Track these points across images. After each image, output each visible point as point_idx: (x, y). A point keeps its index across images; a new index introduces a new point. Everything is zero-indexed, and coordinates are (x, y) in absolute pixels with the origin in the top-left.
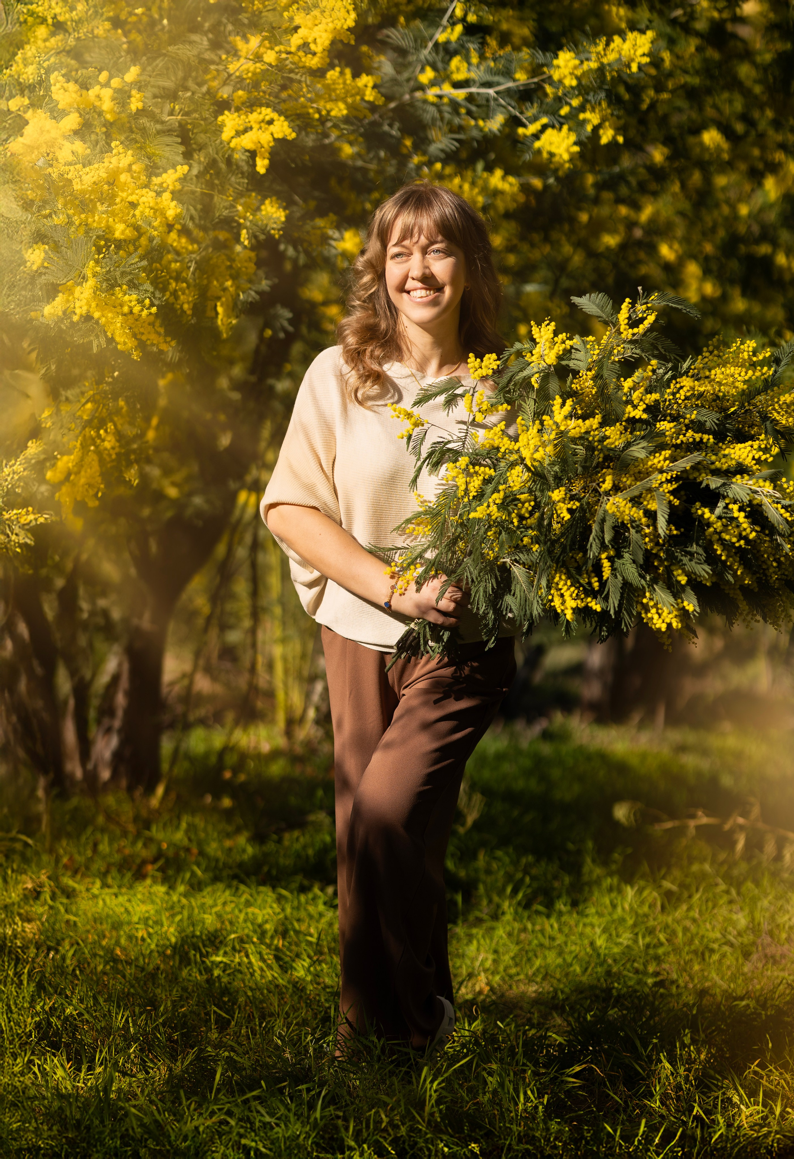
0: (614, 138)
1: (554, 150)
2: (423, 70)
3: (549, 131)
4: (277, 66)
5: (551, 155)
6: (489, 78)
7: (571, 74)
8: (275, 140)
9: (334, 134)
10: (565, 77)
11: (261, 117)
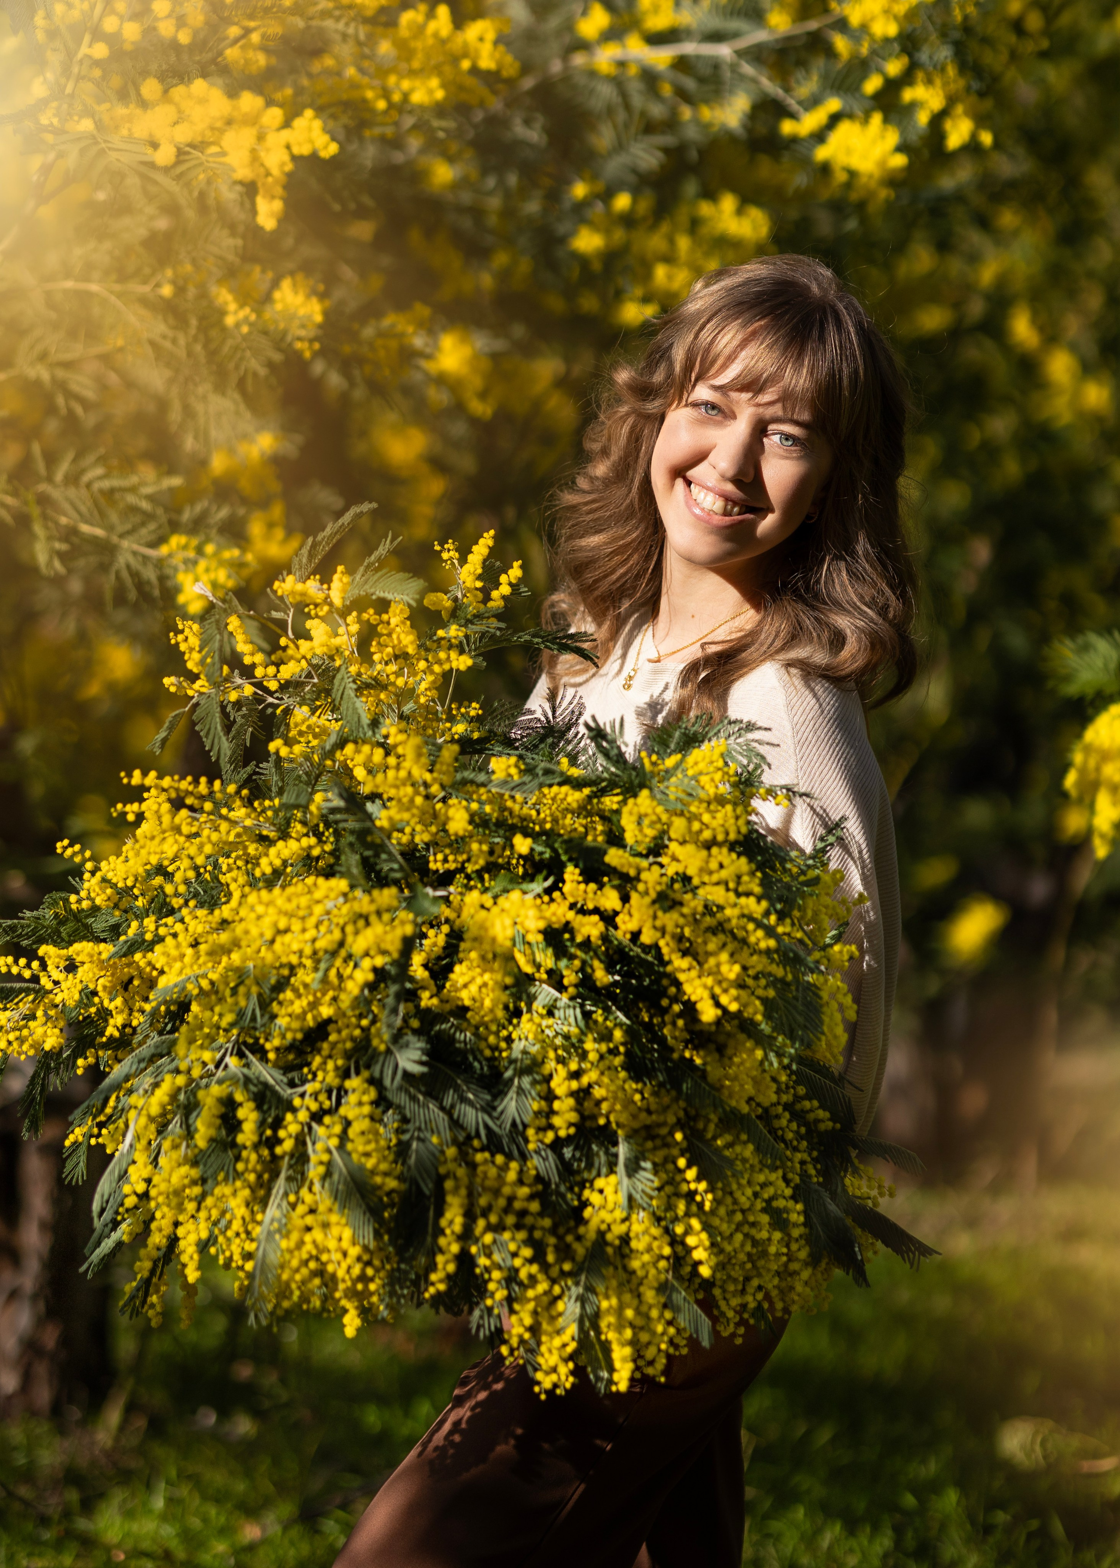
0: (974, 136)
1: (854, 163)
2: (586, 13)
3: (845, 128)
5: (852, 174)
6: (717, 23)
7: (887, 12)
8: (294, 158)
9: (414, 143)
10: (873, 19)
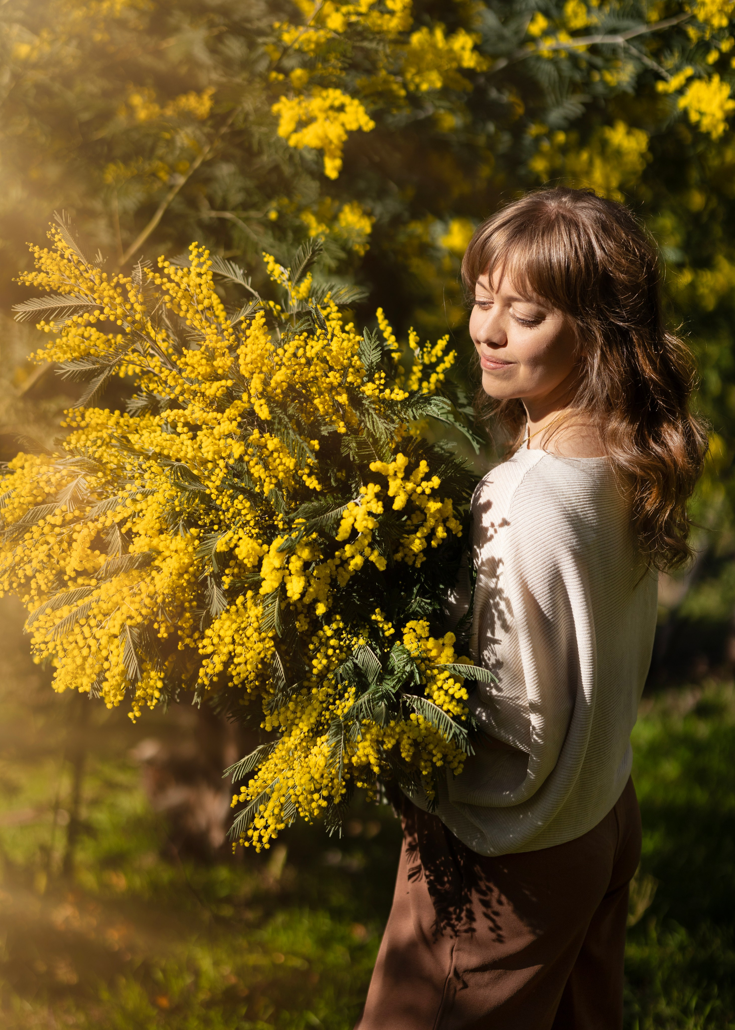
1: (704, 107)
2: (533, 20)
3: (696, 84)
4: (345, 32)
5: (701, 115)
8: (347, 132)
10: (712, 16)
11: (328, 103)
